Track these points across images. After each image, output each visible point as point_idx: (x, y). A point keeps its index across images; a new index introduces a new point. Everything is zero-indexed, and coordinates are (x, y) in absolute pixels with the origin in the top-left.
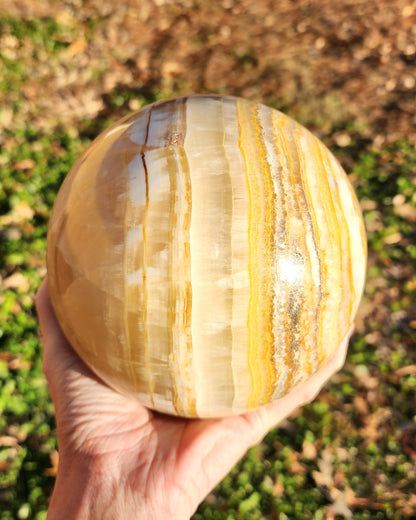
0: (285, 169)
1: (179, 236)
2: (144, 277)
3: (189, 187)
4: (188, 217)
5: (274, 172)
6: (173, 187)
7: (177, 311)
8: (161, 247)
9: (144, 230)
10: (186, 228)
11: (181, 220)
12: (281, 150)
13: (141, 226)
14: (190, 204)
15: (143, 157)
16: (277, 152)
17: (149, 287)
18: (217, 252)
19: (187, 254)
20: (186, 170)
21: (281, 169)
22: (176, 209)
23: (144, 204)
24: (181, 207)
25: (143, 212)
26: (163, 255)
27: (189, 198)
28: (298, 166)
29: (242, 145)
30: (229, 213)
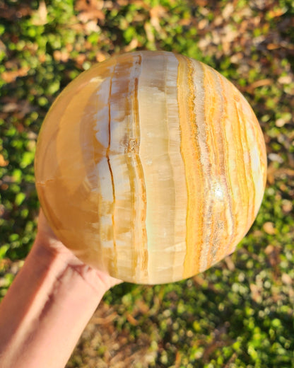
0: (214, 165)
1: (139, 225)
2: (115, 245)
3: (144, 191)
4: (144, 212)
5: (205, 169)
6: (133, 189)
7: (138, 262)
8: (126, 230)
9: (113, 218)
10: (143, 219)
11: (139, 214)
12: (211, 148)
13: (111, 216)
14: (146, 203)
15: (108, 160)
16: (208, 151)
17: (118, 250)
18: (165, 234)
19: (145, 235)
20: (142, 176)
21: (210, 165)
22: (135, 207)
23: (112, 200)
24: (139, 205)
25: (111, 206)
26: (128, 235)
27: (144, 199)
28: (223, 159)
29: (183, 151)
30: (173, 209)
